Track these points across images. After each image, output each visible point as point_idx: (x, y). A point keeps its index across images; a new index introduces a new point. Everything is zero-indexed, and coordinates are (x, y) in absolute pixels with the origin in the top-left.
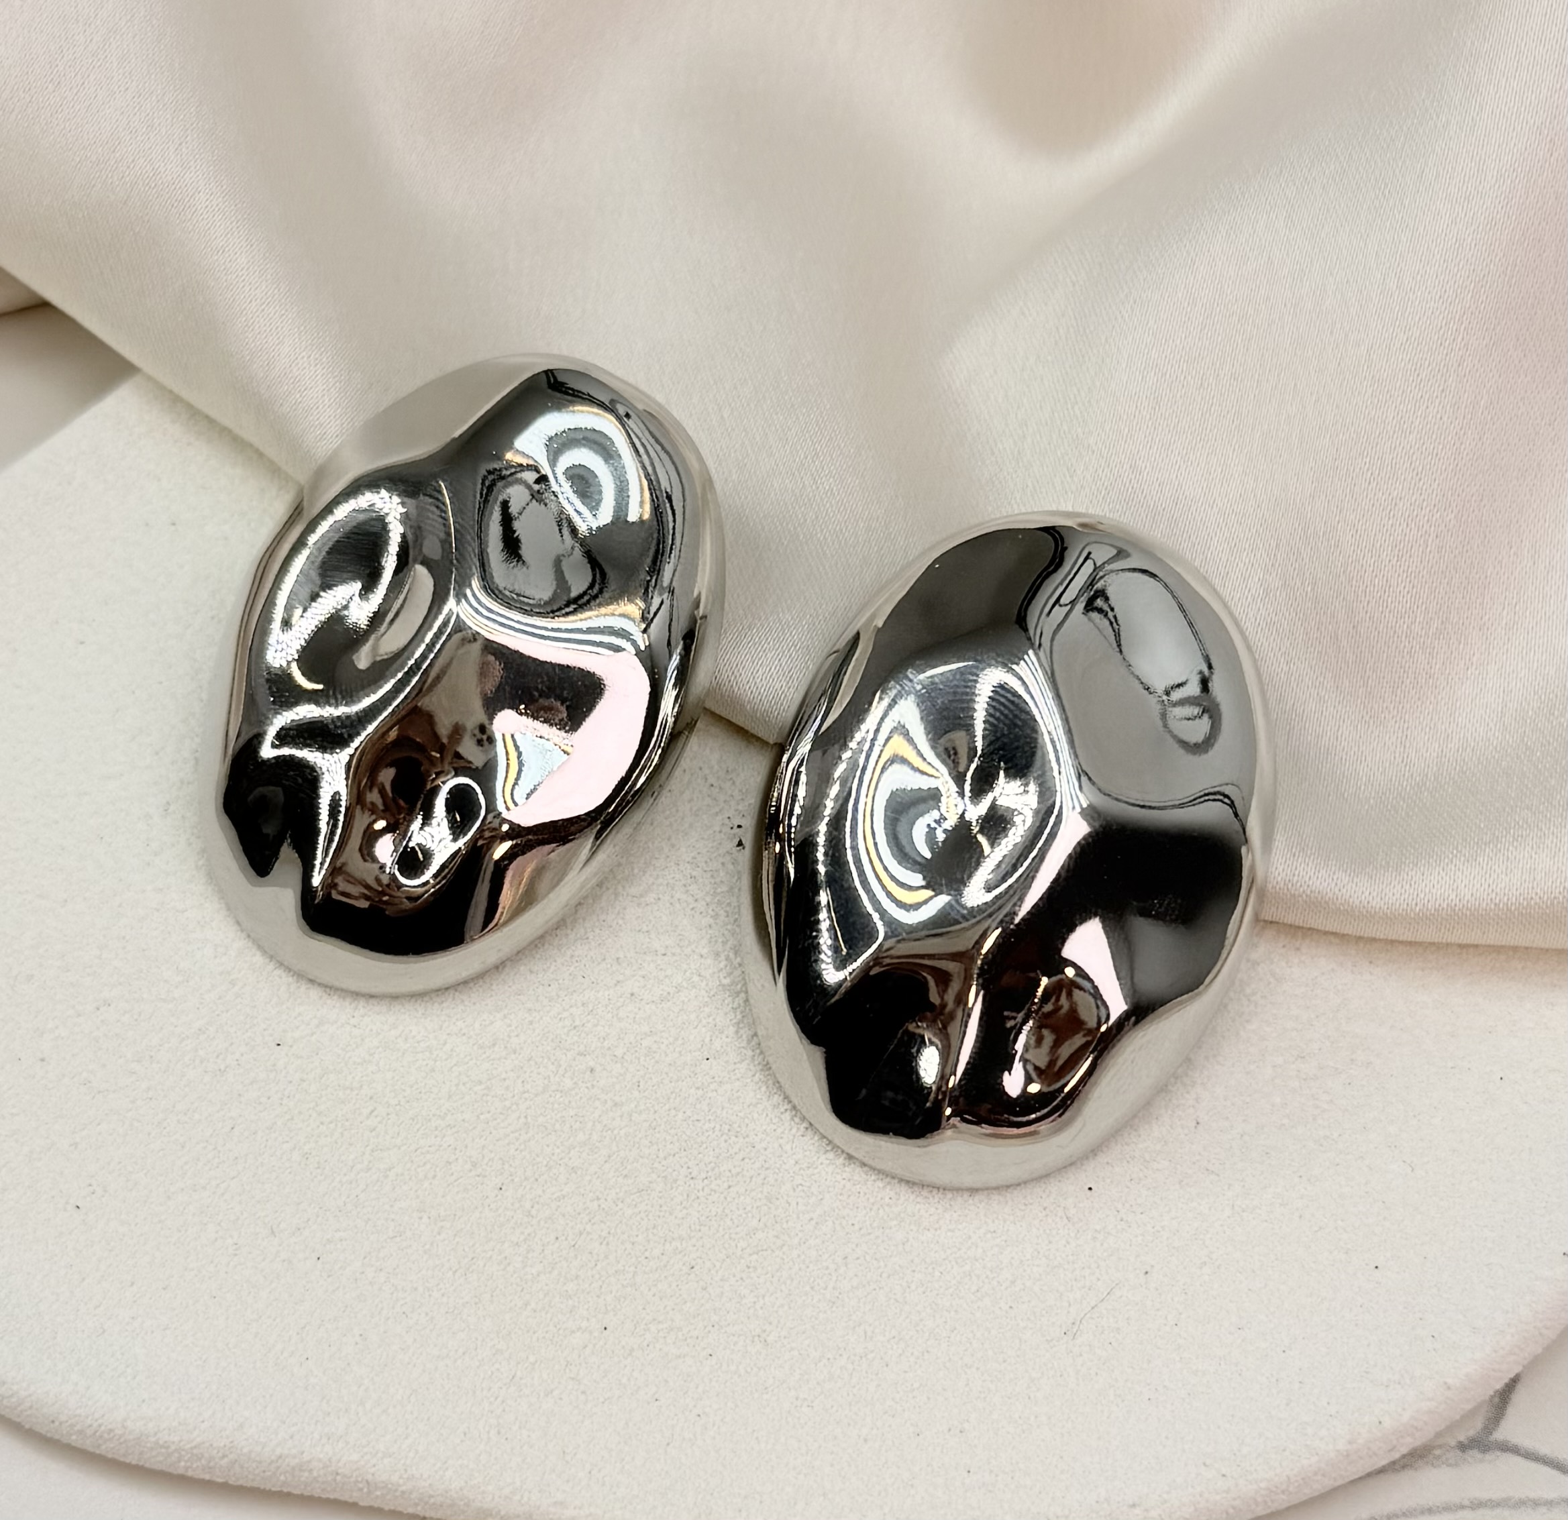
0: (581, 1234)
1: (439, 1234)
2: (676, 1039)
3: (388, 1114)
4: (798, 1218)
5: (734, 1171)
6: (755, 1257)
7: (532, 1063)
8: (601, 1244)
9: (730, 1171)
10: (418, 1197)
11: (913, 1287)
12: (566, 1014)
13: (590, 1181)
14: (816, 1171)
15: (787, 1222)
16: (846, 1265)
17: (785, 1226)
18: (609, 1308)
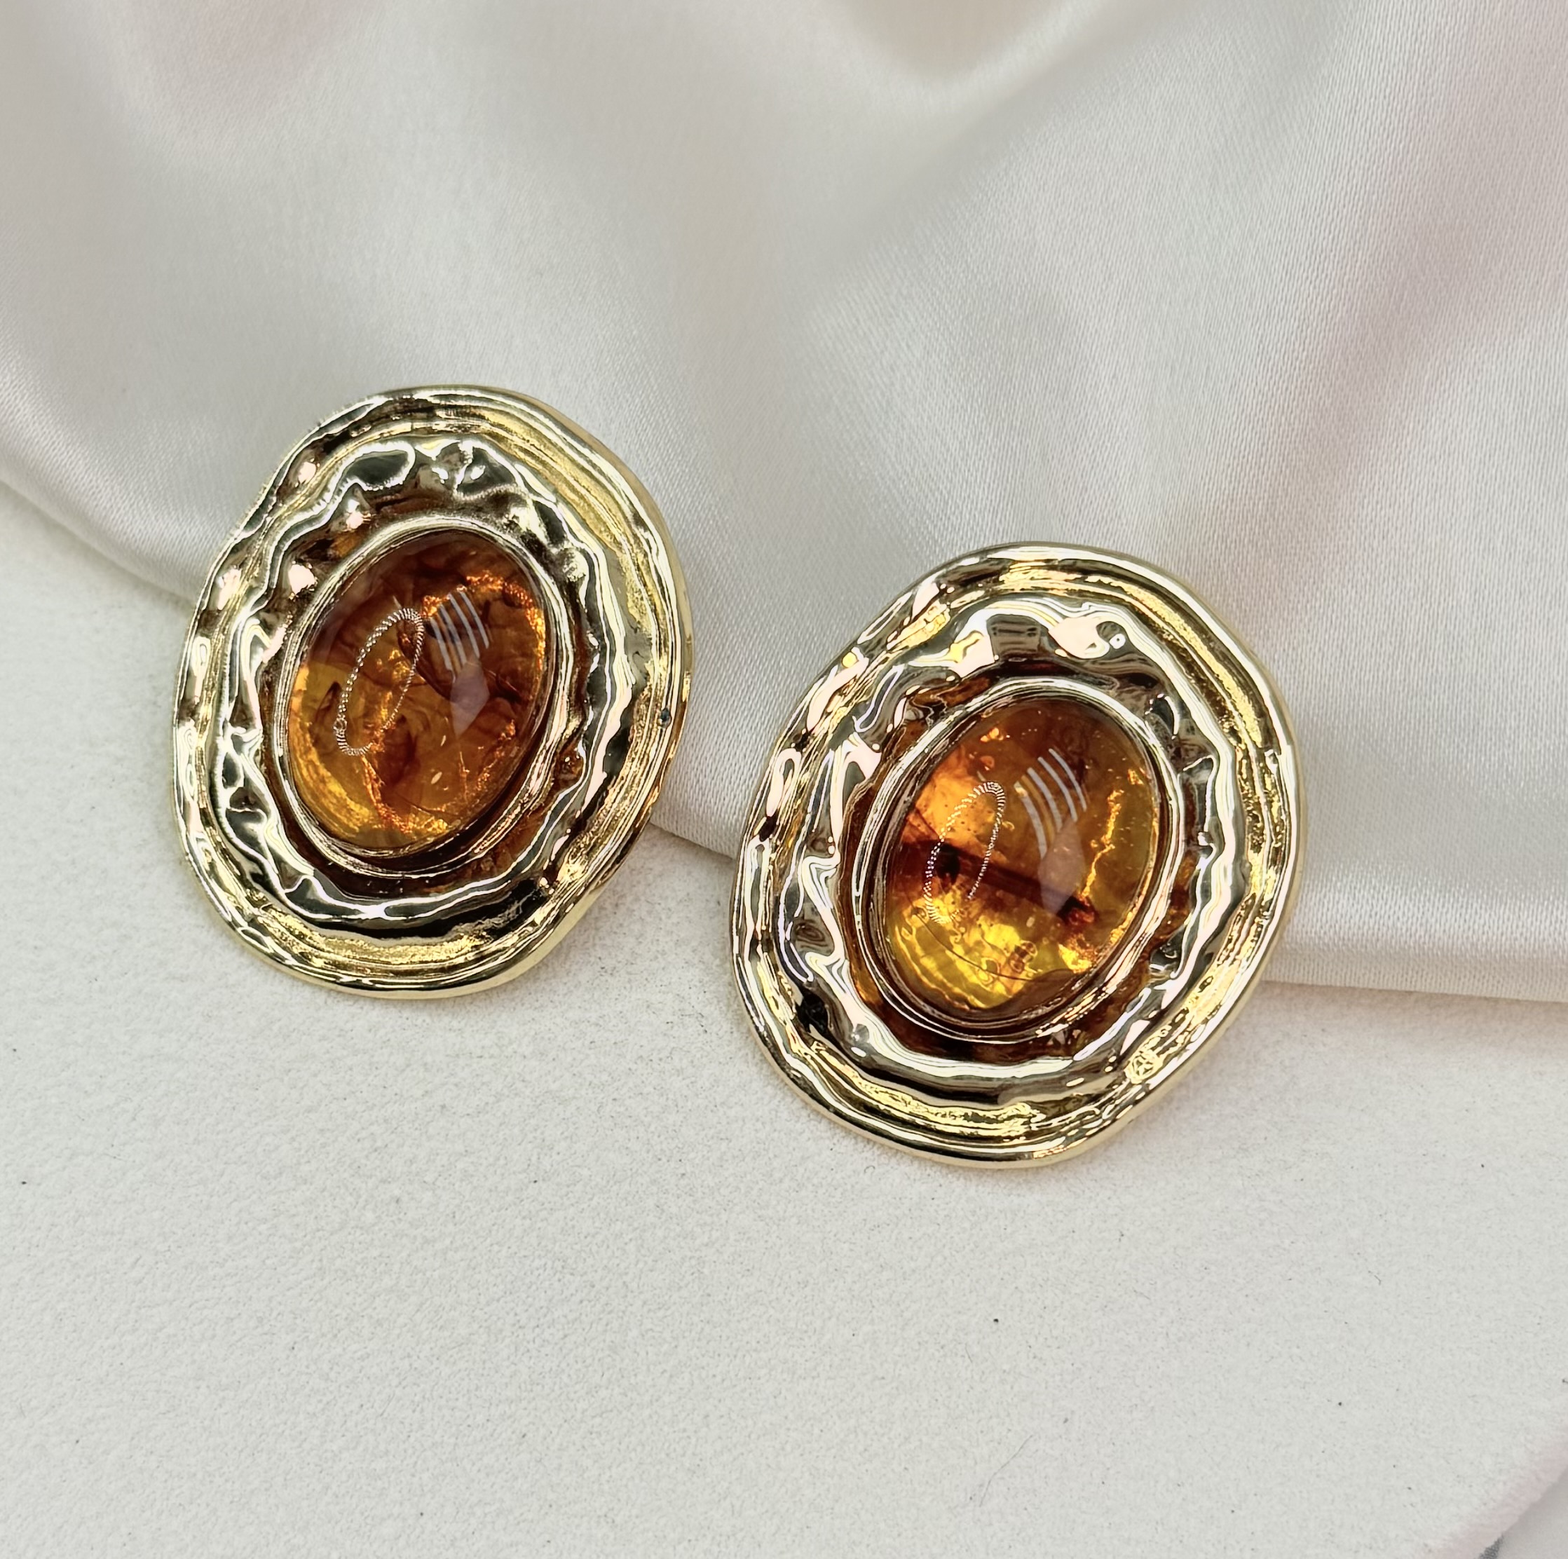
0: (390, 1401)
1: (220, 1406)
2: (498, 1159)
3: (157, 1263)
4: (648, 1370)
5: (571, 1317)
6: (598, 1420)
7: (326, 1194)
8: (414, 1411)
9: (565, 1317)
10: (194, 1362)
11: (788, 1447)
12: (364, 1134)
13: (399, 1336)
14: (669, 1312)
15: (636, 1375)
16: (708, 1426)
17: (633, 1381)
18: (425, 1488)
